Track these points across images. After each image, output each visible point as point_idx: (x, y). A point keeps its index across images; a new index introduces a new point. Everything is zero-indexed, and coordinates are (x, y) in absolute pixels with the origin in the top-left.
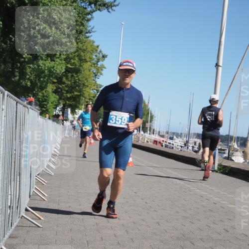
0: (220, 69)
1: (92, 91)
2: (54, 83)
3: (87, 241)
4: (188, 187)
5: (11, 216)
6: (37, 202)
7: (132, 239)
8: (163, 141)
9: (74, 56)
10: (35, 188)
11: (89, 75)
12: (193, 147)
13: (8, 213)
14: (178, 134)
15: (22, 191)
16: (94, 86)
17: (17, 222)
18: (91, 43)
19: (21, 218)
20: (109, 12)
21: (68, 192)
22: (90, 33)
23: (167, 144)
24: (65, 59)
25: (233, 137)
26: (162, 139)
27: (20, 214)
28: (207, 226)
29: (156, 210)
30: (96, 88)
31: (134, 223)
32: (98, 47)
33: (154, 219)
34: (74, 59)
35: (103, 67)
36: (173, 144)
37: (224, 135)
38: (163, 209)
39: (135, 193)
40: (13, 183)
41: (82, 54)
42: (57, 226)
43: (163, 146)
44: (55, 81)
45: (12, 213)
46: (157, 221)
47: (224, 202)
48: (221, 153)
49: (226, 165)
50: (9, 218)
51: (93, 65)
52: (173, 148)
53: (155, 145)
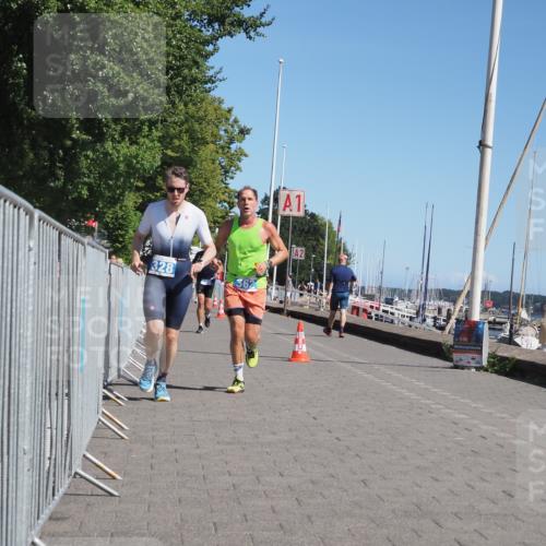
0: (489, 152)
1: (218, 205)
2: (138, 189)
3: (215, 524)
4: (426, 405)
5: (51, 474)
6: (106, 442)
7: (309, 517)
8: (372, 307)
9: (181, 131)
10: (103, 413)
11: (213, 172)
12: (435, 318)
13: (46, 468)
14: (403, 291)
15: (73, 421)
16: (223, 194)
17: (66, 486)
18: (216, 104)
19: (75, 477)
20: (250, 38)
21: (173, 420)
22: (213, 82)
23: (380, 313)
24: (161, 140)
25: (519, 295)
26: (370, 303)
27: (70, 469)
28: (469, 486)
29: (360, 454)
30: (227, 199)
31: (313, 482)
32: (230, 111)
33: (355, 473)
34: (180, 139)
35: (241, 154)
36: (392, 314)
37: (501, 291)
38: (375, 452)
39: (315, 418)
40: (54, 404)
41: (197, 126)
42: (151, 493)
43: (371, 318)
44: (140, 184)
45: (55, 467)
46: (362, 478)
47: (502, 435)
48: (494, 329)
49: (505, 355)
50: (48, 478)
51: (220, 151)
52: (392, 322)
53: (355, 316)
